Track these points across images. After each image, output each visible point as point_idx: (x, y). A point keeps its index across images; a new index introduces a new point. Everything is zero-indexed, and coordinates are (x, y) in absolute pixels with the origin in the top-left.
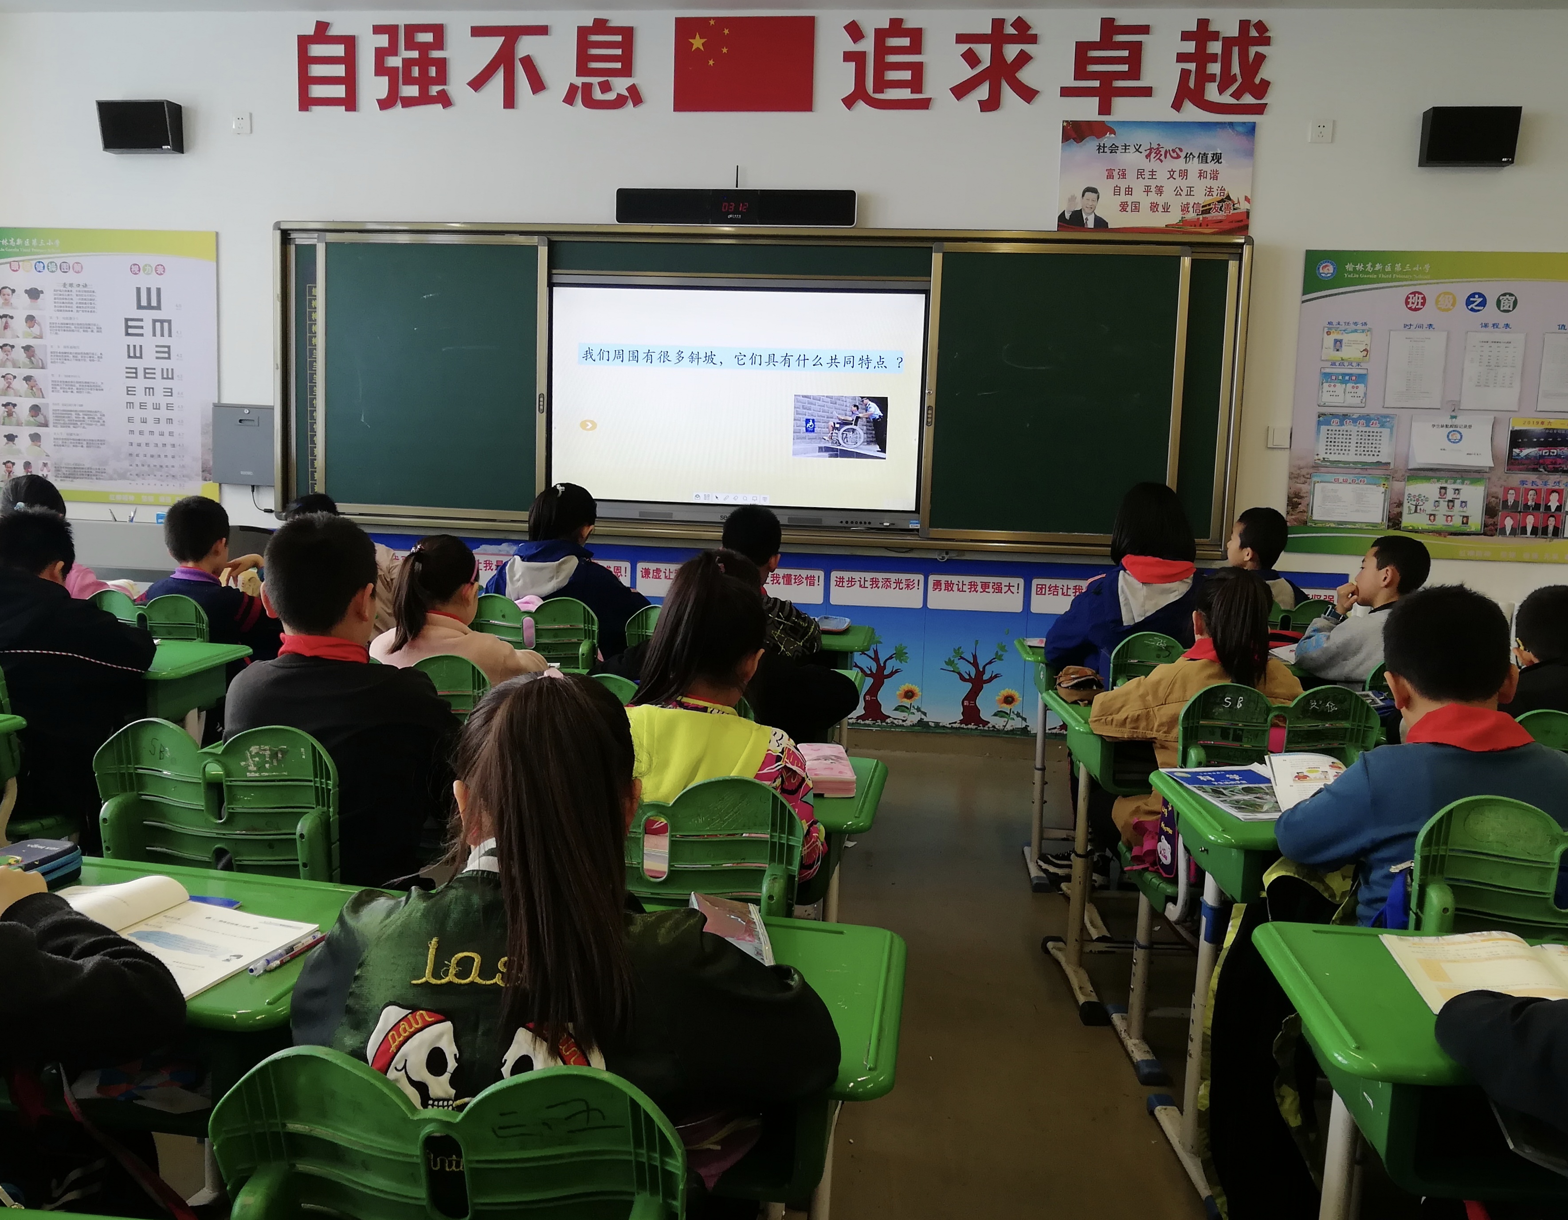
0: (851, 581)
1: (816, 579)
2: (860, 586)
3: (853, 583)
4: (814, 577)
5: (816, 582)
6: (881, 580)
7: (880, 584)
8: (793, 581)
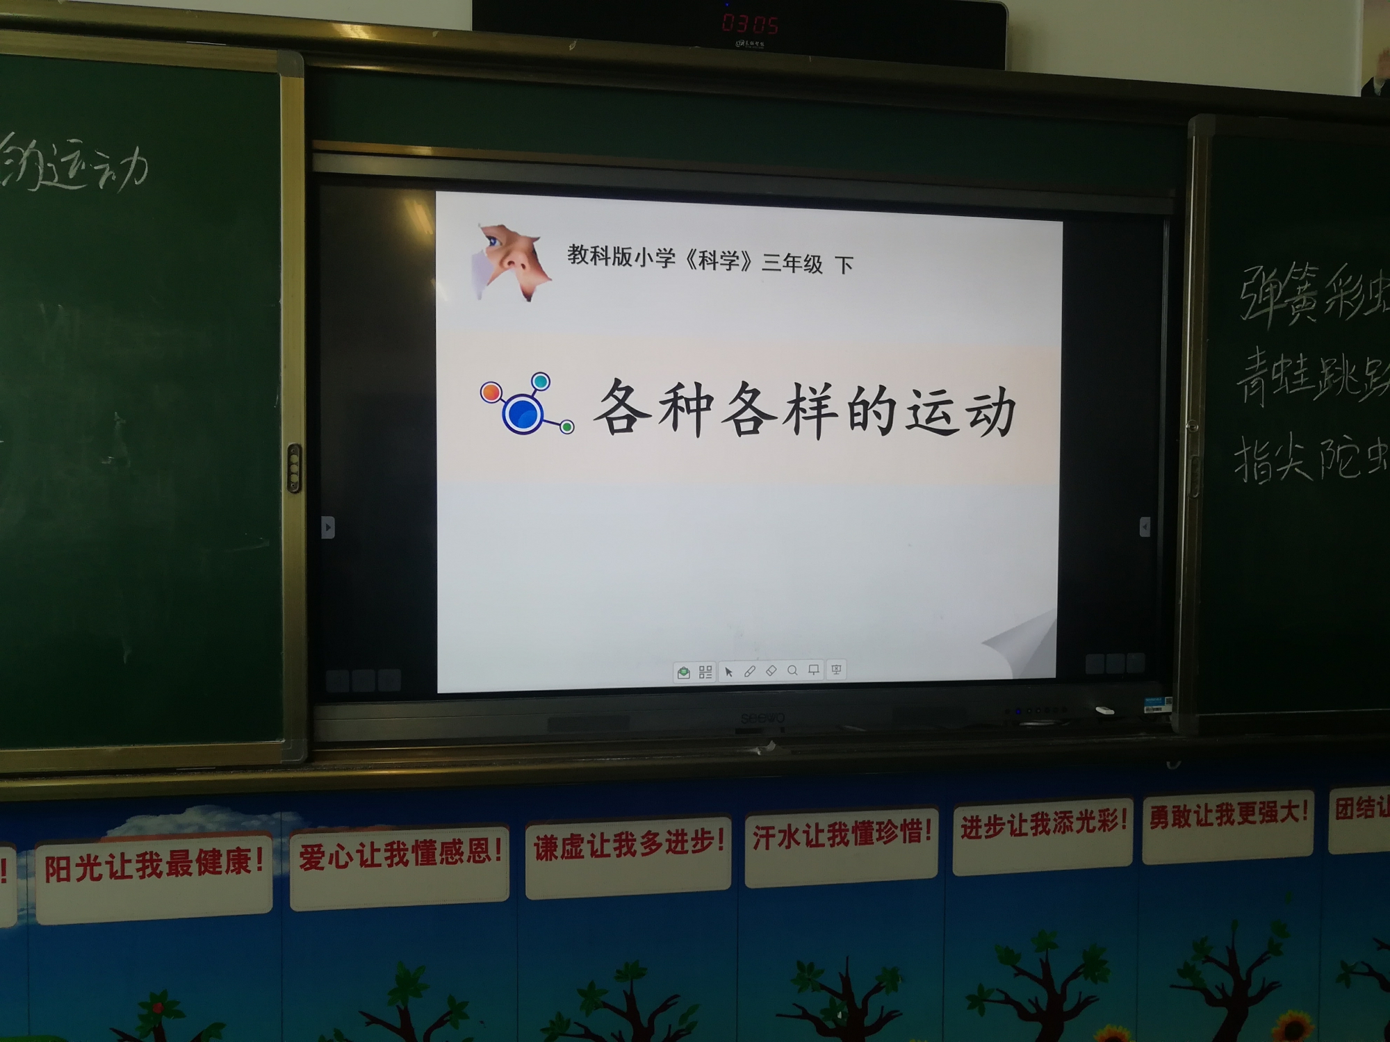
0: (995, 825)
1: (924, 826)
2: (1013, 833)
3: (998, 828)
4: (919, 823)
5: (924, 834)
6: (1052, 816)
7: (1052, 825)
8: (875, 835)
